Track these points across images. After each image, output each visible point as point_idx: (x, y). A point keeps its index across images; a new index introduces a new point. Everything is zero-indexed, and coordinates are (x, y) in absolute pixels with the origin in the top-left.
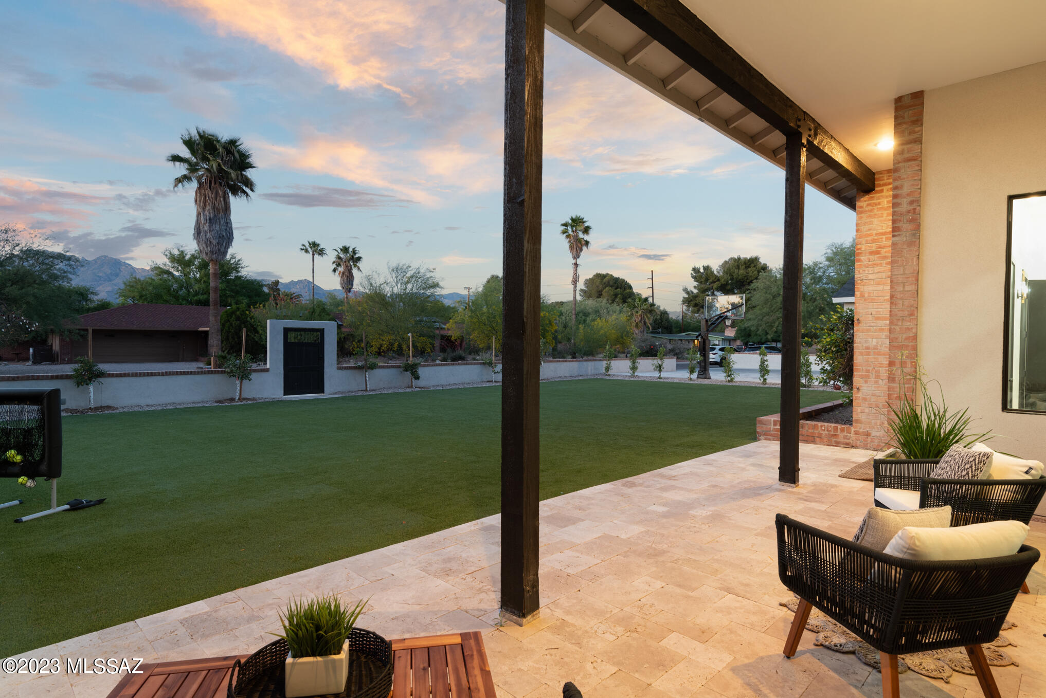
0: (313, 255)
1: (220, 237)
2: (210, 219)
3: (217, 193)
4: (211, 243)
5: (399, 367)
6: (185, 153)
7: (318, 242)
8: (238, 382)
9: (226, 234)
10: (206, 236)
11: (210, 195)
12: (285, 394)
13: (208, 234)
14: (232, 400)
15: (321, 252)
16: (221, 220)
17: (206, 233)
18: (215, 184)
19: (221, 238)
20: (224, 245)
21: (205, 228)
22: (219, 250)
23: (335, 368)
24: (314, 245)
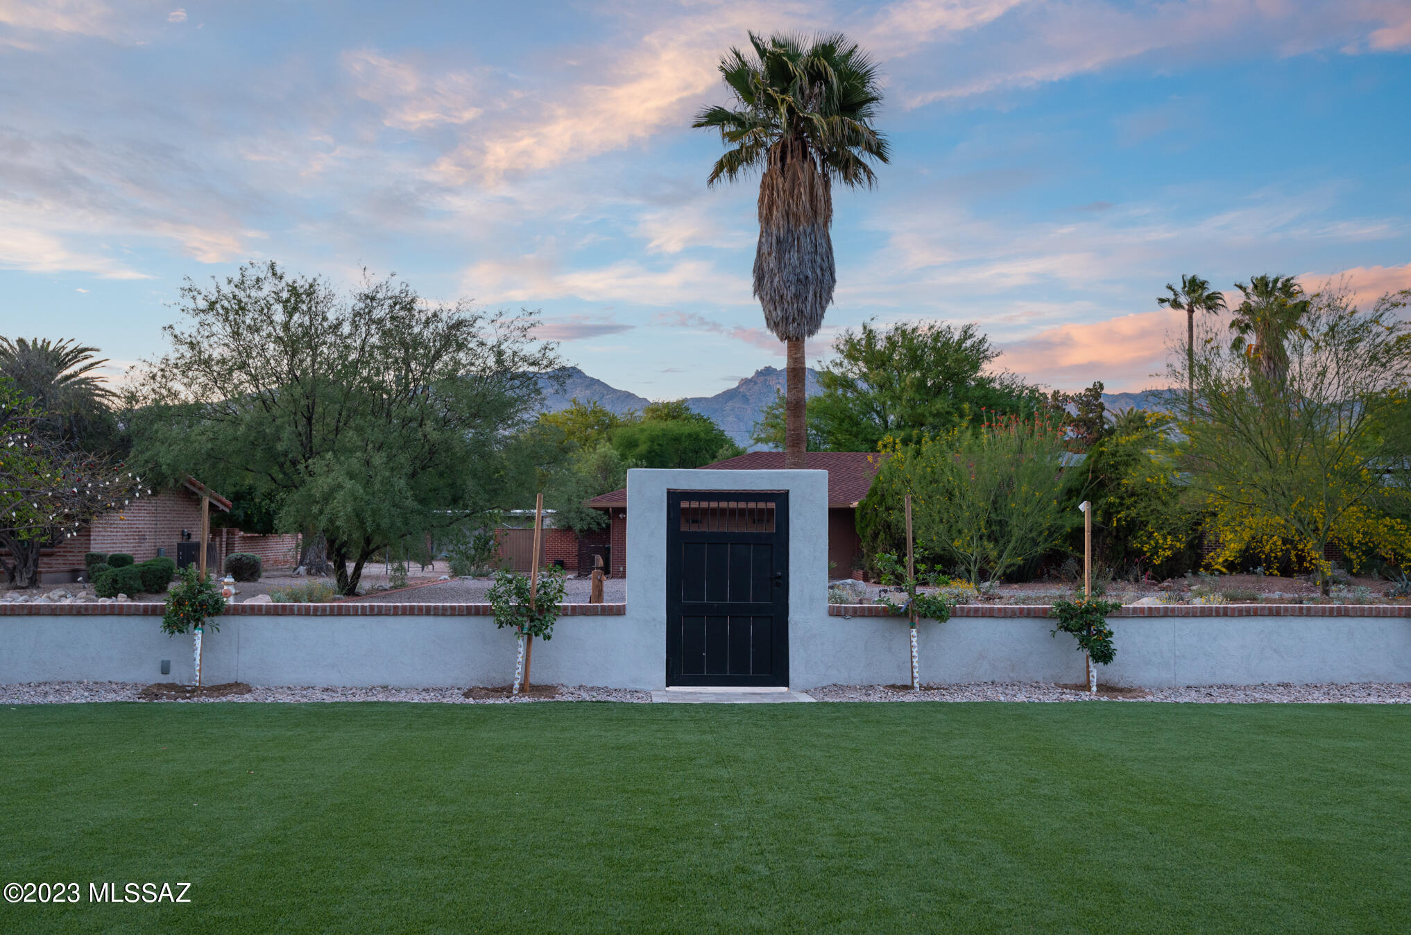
0: (1191, 311)
1: (799, 280)
2: (779, 241)
3: (795, 178)
4: (782, 297)
5: (1042, 615)
6: (732, 102)
7: (1201, 277)
8: (522, 643)
9: (814, 272)
10: (772, 282)
11: (781, 186)
12: (670, 683)
13: (776, 279)
14: (507, 690)
15: (1212, 302)
16: (802, 240)
17: (772, 276)
18: (792, 157)
19: (803, 281)
20: (810, 296)
21: (771, 265)
22: (801, 312)
23: (825, 612)
24: (1194, 286)
